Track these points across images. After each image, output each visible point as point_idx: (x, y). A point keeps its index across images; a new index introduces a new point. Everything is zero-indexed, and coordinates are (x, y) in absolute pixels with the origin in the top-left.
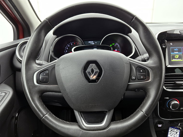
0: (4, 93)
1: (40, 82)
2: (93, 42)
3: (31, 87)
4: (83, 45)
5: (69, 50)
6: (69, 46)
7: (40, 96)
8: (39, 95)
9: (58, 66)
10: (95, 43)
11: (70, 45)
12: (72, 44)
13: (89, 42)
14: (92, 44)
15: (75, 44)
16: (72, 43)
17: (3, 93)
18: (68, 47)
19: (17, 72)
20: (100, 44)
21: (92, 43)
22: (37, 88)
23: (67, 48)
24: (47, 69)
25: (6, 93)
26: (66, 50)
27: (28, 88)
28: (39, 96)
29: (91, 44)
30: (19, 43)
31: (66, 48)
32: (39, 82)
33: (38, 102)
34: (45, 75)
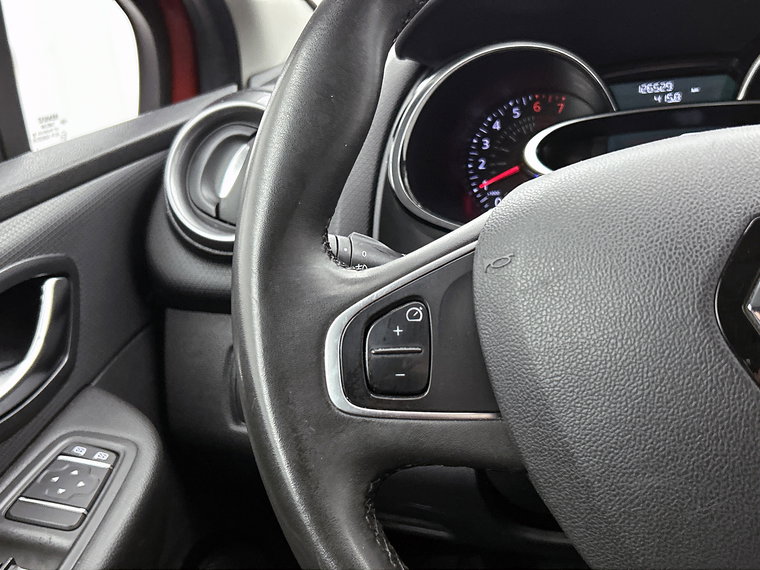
0: (105, 455)
1: (371, 389)
2: (669, 85)
3: (307, 431)
4: (608, 109)
5: (502, 156)
6: (497, 126)
7: (368, 496)
8: (363, 487)
9: (502, 264)
10: (686, 93)
11: (507, 120)
12: (516, 111)
13: (645, 89)
14: (664, 104)
15: (537, 107)
16: (521, 106)
17: (101, 455)
18: (492, 135)
19: (170, 312)
20: (740, 97)
21: (663, 94)
22: (346, 437)
23: (487, 142)
24: (412, 293)
25: (117, 454)
26: (476, 158)
27: (285, 438)
28: (362, 498)
29: (659, 99)
30: (175, 131)
31: (481, 144)
32: (362, 389)
33: (358, 544)
34: (405, 339)
